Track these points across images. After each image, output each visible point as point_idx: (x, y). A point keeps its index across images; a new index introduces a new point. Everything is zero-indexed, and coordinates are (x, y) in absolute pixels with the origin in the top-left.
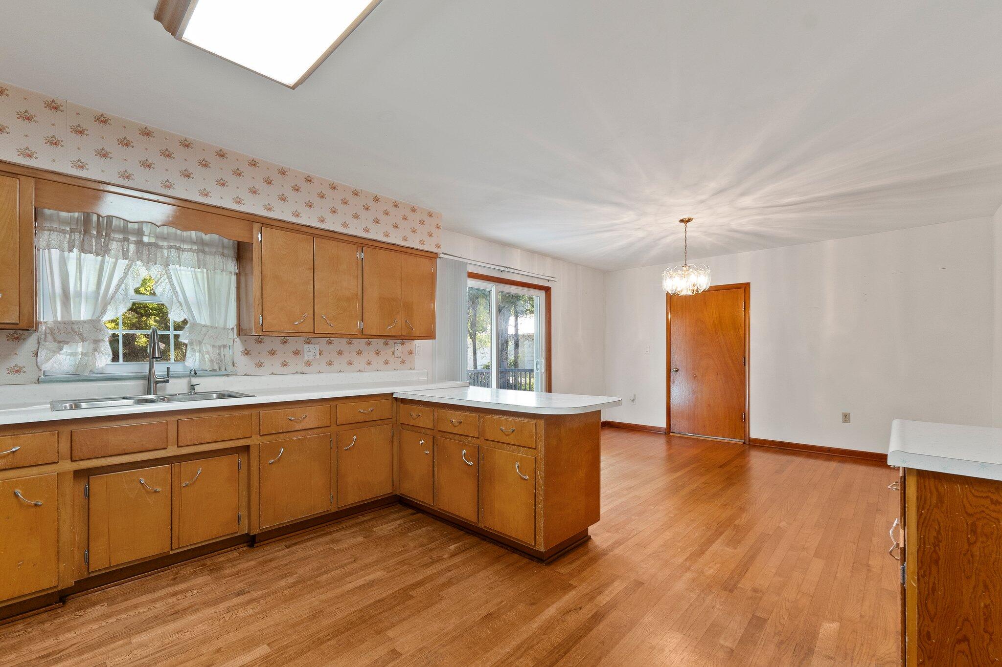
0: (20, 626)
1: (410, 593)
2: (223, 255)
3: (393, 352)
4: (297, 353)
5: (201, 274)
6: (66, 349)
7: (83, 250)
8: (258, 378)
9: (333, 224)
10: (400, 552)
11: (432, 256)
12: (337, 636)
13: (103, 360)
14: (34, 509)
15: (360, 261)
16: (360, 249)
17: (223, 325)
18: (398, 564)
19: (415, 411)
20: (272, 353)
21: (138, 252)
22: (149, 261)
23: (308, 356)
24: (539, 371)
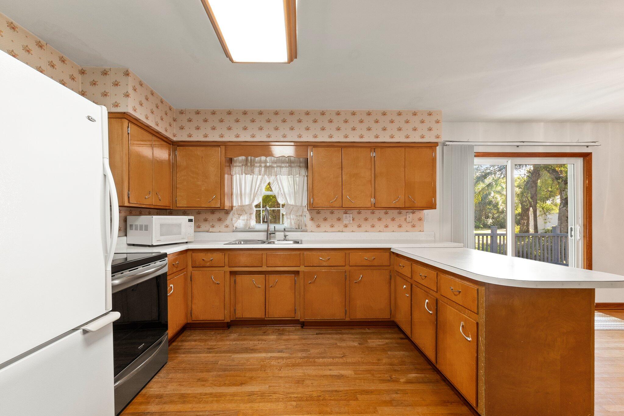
0: (213, 333)
1: (358, 396)
2: (300, 167)
3: (406, 219)
4: (339, 219)
5: (290, 178)
6: (241, 218)
7: (246, 174)
8: (318, 233)
9: (354, 138)
10: (373, 363)
11: (432, 146)
12: (300, 401)
13: (253, 223)
14: (217, 285)
15: (373, 159)
16: (373, 150)
17: (300, 204)
18: (366, 371)
19: (403, 262)
20: (325, 219)
21: (265, 171)
22: (270, 174)
23: (346, 222)
24: (573, 238)
